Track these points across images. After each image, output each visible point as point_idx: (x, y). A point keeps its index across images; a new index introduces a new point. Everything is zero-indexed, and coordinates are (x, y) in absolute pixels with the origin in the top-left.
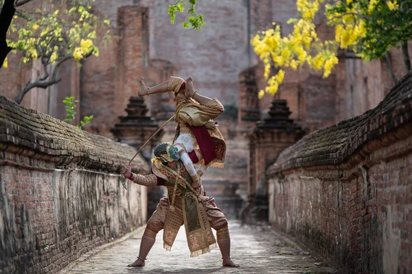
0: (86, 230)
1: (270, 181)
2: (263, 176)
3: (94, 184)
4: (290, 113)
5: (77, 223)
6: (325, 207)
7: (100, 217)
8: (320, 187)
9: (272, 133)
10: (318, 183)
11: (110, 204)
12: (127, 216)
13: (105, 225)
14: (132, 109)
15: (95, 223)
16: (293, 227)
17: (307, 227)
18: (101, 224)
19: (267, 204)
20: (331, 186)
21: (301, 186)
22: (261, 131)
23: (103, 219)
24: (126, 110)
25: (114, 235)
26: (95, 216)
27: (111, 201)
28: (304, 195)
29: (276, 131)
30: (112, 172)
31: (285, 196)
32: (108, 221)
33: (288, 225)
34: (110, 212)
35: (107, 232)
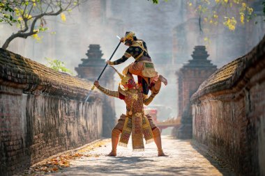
0: (49, 140)
1: (193, 106)
3: (56, 106)
4: (208, 56)
5: (41, 135)
7: (62, 130)
9: (195, 71)
10: (220, 103)
11: (70, 122)
12: (85, 131)
13: (66, 137)
14: (91, 54)
15: (58, 135)
17: (215, 138)
18: (63, 136)
20: (228, 105)
21: (211, 107)
23: (65, 132)
25: (73, 145)
26: (58, 130)
27: (72, 120)
28: (213, 114)
29: (197, 69)
30: (72, 98)
31: (202, 116)
32: (69, 134)
34: (70, 128)
35: (68, 142)
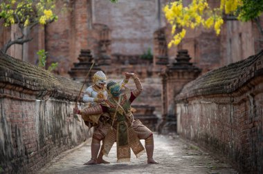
0: (56, 141)
1: (178, 105)
2: (172, 102)
3: (60, 109)
4: (190, 59)
5: (51, 136)
6: (220, 123)
7: (65, 132)
8: (216, 109)
9: (178, 73)
10: (214, 106)
11: (71, 123)
12: (82, 131)
13: (68, 137)
14: (83, 58)
15: (62, 136)
16: (196, 136)
17: (207, 136)
18: (66, 136)
19: (176, 120)
20: (224, 108)
21: (202, 108)
22: (171, 71)
23: (67, 133)
24: (79, 59)
25: (74, 144)
26: (61, 131)
27: (72, 120)
28: (204, 114)
29: (181, 71)
30: (72, 100)
31: (189, 115)
32: (70, 134)
33: (192, 135)
34: (71, 128)
35: (69, 142)
